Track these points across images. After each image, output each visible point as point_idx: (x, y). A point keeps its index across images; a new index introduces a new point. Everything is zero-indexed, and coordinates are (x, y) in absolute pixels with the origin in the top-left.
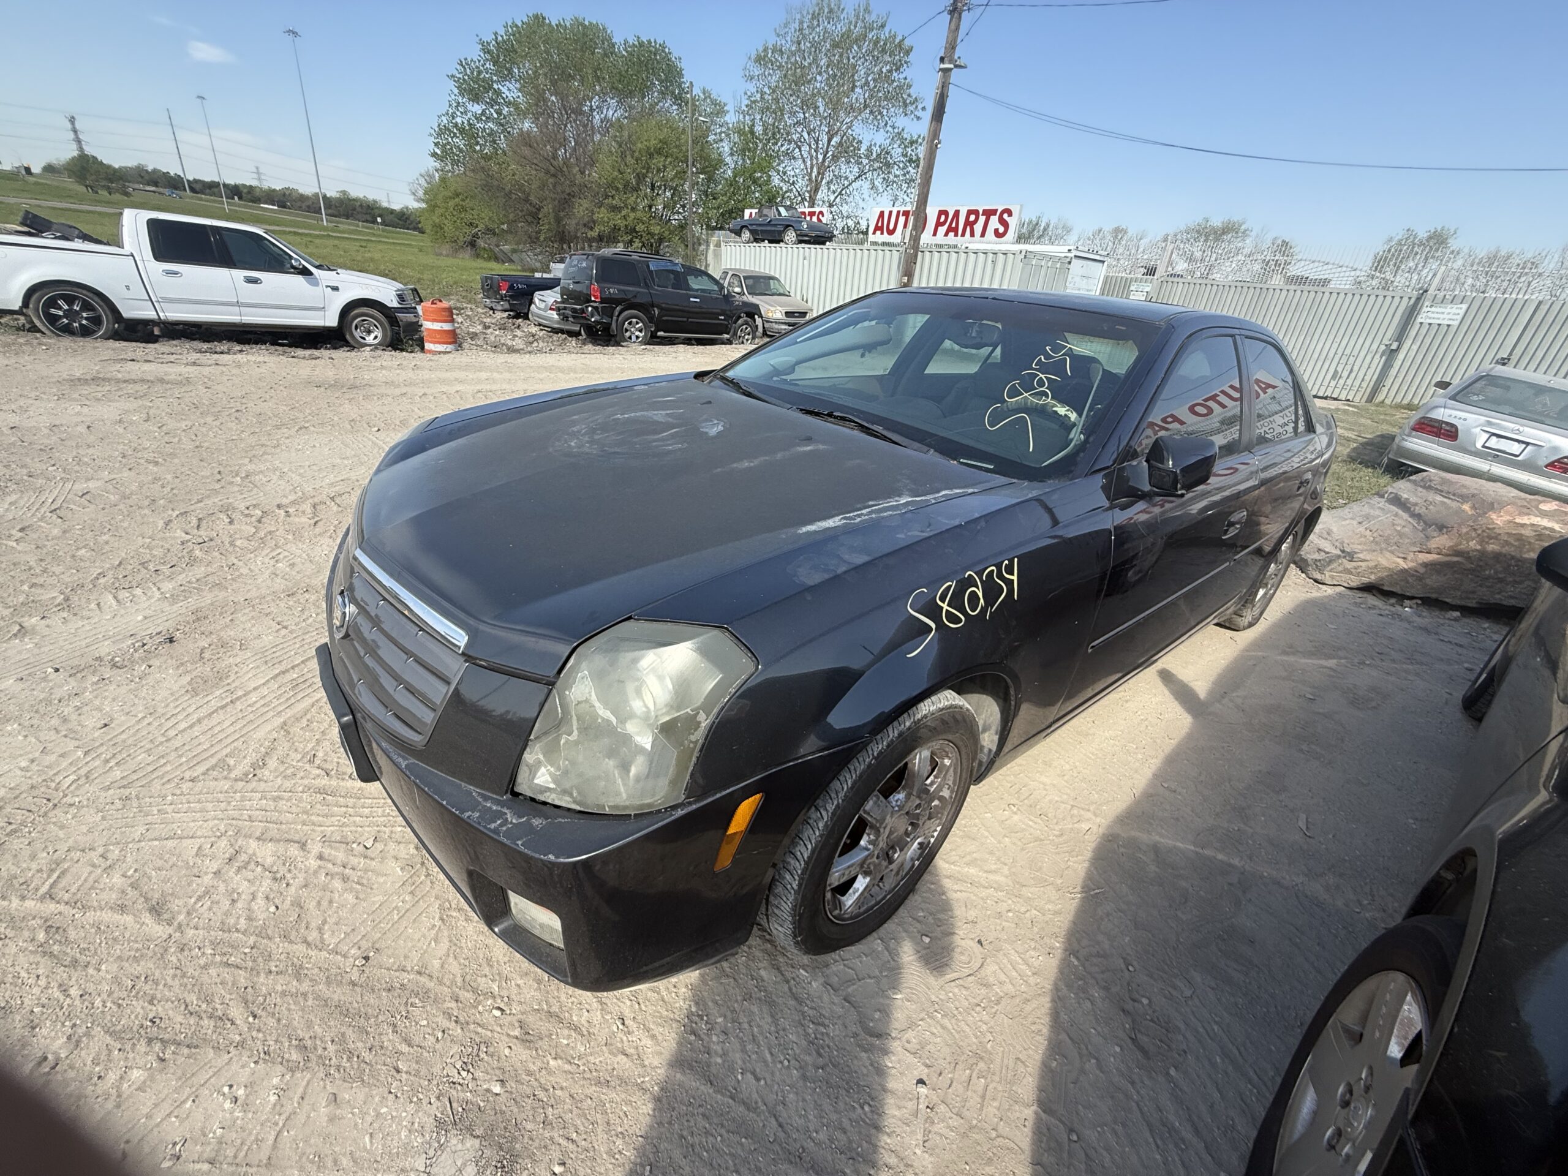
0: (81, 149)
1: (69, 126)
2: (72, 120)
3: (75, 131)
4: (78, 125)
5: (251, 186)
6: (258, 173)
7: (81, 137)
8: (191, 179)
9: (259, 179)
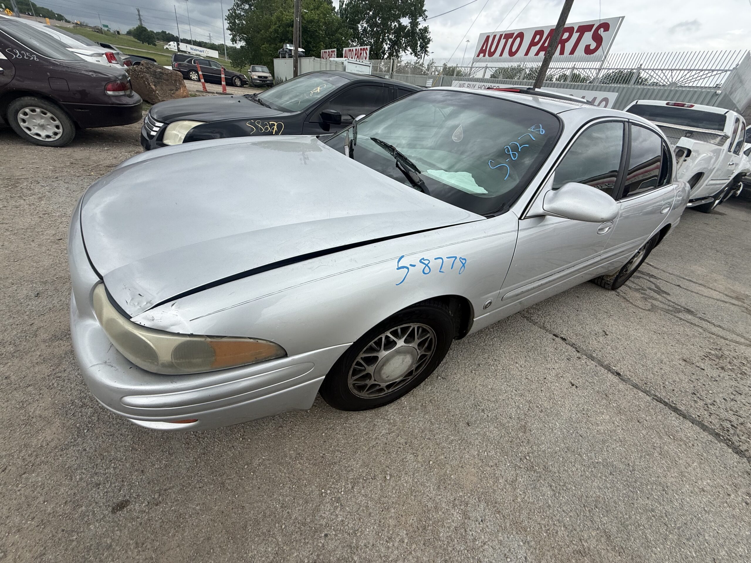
0: (141, 24)
1: (137, 13)
2: (139, 11)
3: (139, 15)
4: (141, 13)
5: (206, 43)
6: (210, 37)
7: (142, 18)
8: (182, 38)
9: (210, 40)
